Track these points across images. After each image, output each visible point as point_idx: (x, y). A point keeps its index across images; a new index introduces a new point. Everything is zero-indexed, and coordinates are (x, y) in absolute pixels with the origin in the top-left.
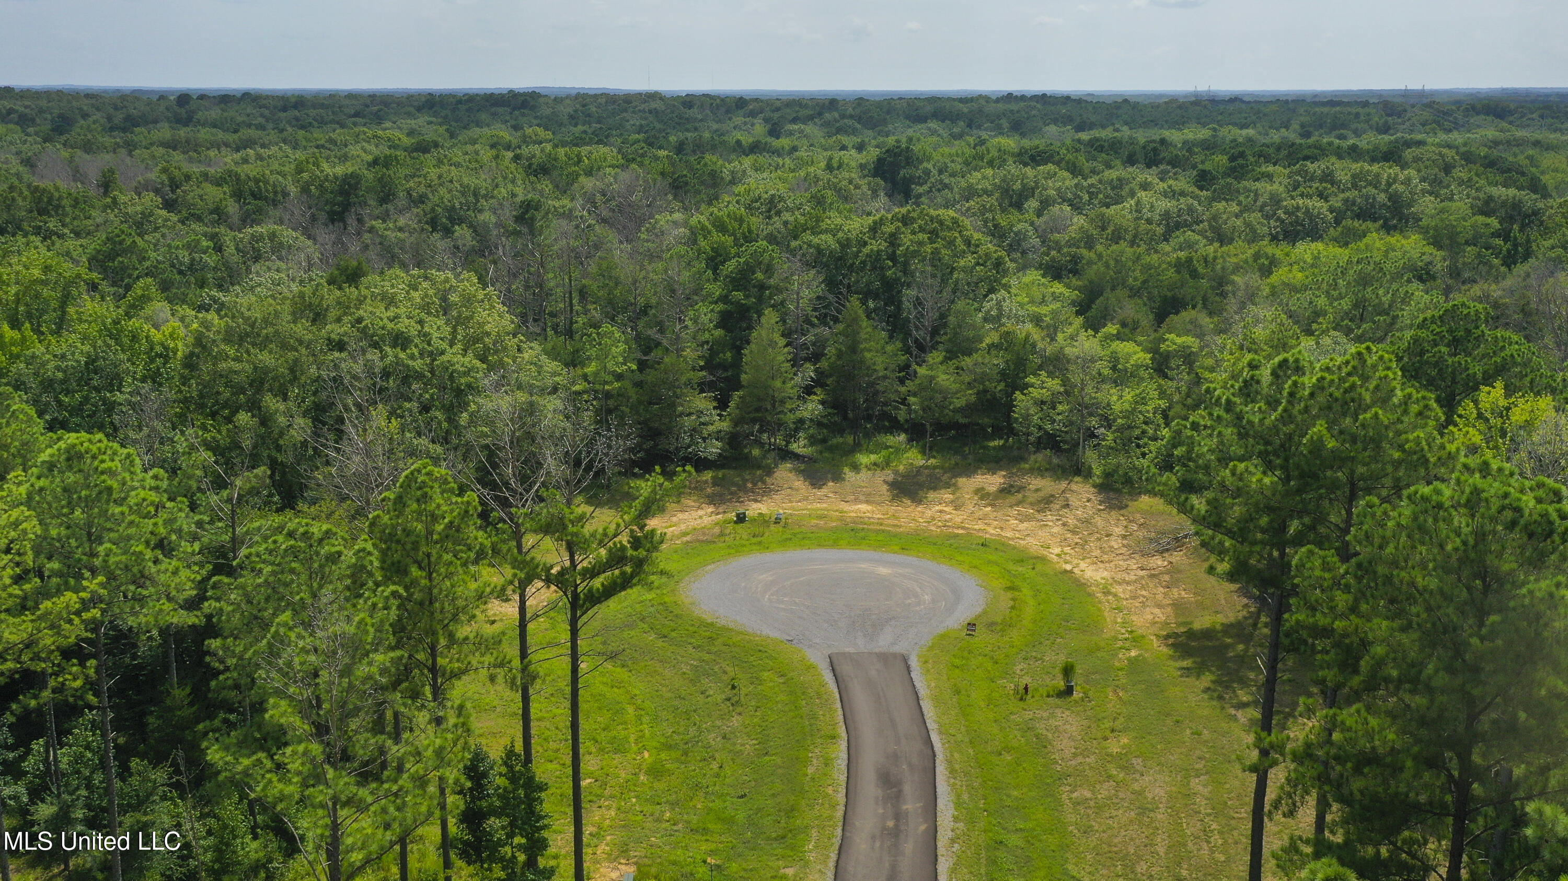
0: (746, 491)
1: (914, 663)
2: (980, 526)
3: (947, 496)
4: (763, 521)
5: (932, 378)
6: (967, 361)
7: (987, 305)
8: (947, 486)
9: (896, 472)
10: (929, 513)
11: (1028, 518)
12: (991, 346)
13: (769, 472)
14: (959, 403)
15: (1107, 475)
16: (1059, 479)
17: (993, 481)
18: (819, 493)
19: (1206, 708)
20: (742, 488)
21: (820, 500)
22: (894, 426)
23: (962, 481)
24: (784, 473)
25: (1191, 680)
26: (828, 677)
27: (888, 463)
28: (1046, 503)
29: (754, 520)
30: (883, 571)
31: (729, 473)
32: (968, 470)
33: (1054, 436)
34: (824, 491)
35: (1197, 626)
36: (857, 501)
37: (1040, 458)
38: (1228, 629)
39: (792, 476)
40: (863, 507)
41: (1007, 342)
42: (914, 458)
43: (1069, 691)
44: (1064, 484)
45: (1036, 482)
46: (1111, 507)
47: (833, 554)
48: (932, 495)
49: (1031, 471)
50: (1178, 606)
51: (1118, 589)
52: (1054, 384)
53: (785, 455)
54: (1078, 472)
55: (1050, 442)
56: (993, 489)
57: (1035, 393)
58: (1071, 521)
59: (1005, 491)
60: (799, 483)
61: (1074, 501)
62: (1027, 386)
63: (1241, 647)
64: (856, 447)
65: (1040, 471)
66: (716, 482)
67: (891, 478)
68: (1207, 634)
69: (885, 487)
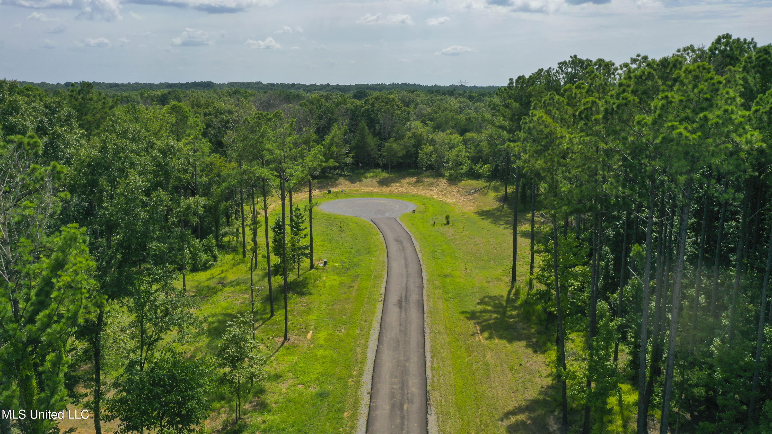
0: (329, 185)
1: (397, 219)
2: (410, 191)
3: (398, 185)
4: (337, 193)
5: (391, 146)
6: (402, 142)
7: (406, 126)
8: (397, 182)
9: (380, 179)
10: (392, 189)
11: (426, 189)
12: (409, 137)
13: (337, 180)
14: (400, 155)
15: (451, 175)
16: (434, 178)
17: (413, 180)
18: (355, 185)
19: (491, 226)
20: (328, 184)
21: (355, 187)
22: (377, 166)
23: (402, 180)
24: (341, 180)
25: (485, 221)
26: (371, 223)
27: (377, 176)
28: (431, 185)
29: (334, 193)
30: (382, 202)
31: (323, 180)
32: (404, 177)
33: (432, 165)
34: (356, 184)
35: (485, 209)
36: (367, 187)
37: (428, 173)
38: (494, 210)
39: (345, 181)
40: (370, 188)
41: (414, 136)
42: (384, 175)
43: (448, 223)
44: (436, 180)
45: (427, 180)
46: (452, 185)
47: (364, 199)
48: (392, 184)
49: (425, 176)
50: (477, 206)
51: (459, 204)
52: (431, 148)
53: (341, 175)
54: (440, 176)
55: (430, 167)
56: (413, 182)
57: (425, 150)
58: (440, 189)
59: (417, 182)
60: (347, 183)
61: (440, 184)
62: (422, 148)
63: (499, 213)
64: (365, 172)
65: (428, 176)
66: (318, 183)
67: (378, 180)
68: (488, 211)
69: (376, 183)
